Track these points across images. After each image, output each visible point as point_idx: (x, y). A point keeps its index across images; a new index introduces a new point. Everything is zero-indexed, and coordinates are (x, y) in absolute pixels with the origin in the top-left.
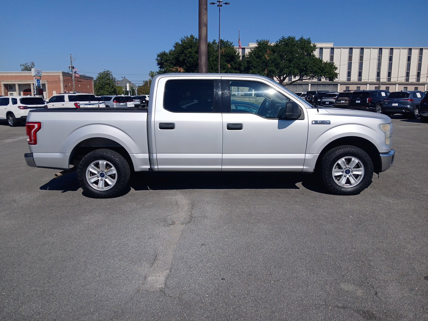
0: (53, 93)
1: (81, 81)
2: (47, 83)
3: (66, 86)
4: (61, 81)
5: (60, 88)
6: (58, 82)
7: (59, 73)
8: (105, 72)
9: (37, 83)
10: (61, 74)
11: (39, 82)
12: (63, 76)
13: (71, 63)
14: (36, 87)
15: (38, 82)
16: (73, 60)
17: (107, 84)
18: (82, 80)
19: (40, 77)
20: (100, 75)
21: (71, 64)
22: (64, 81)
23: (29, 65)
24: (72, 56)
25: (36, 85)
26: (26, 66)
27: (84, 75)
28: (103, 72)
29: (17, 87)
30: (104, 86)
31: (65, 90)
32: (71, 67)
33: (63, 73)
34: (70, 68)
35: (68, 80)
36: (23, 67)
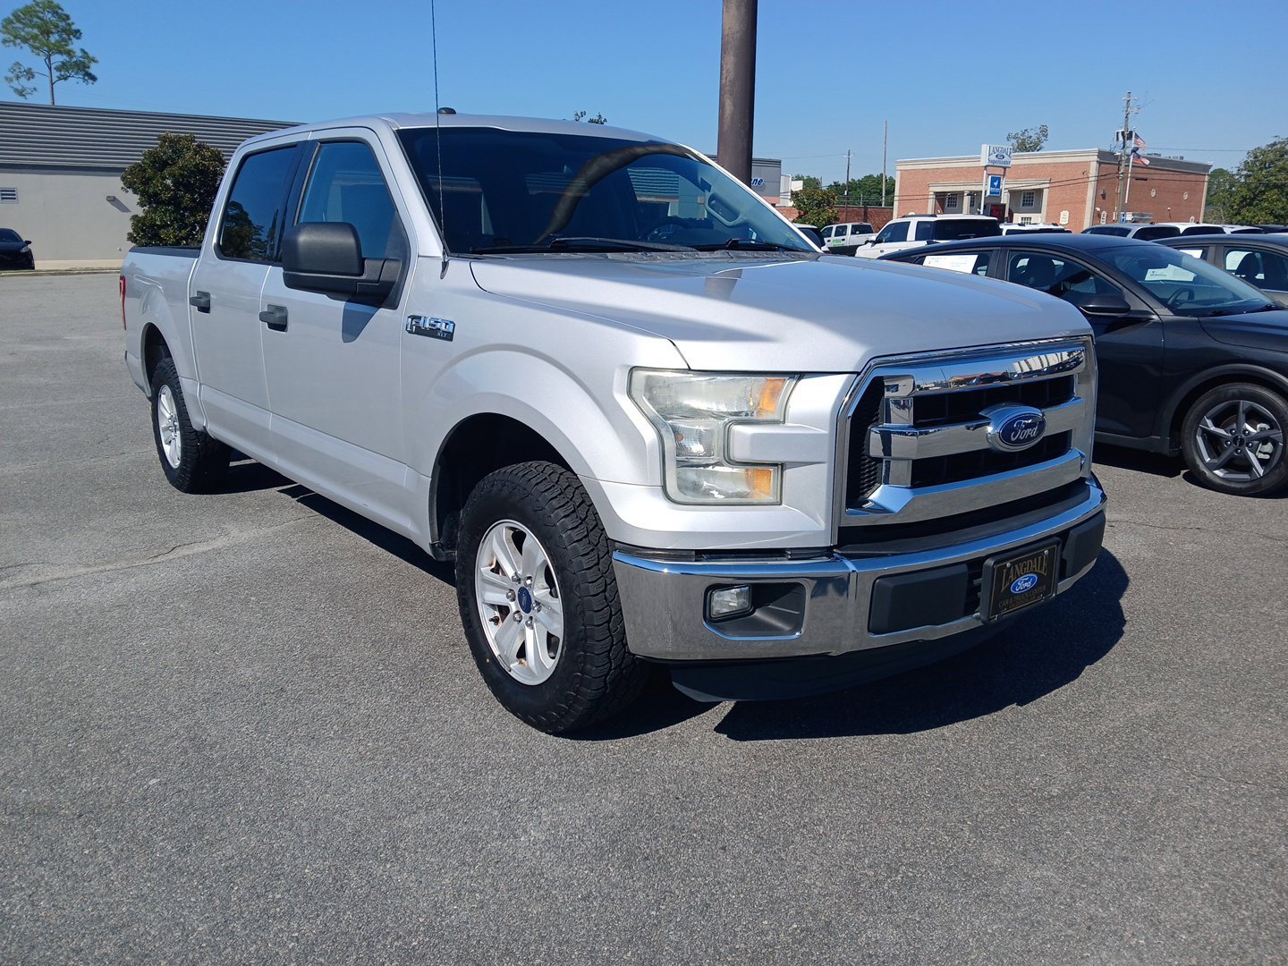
0: (1062, 216)
1: (1146, 180)
2: (1048, 185)
3: (1104, 196)
4: (1090, 179)
5: (1084, 202)
6: (1080, 181)
7: (1087, 154)
8: (1274, 144)
9: (992, 186)
10: (1096, 158)
11: (999, 183)
12: (1100, 163)
13: (1126, 121)
14: (985, 198)
15: (996, 184)
16: (1133, 111)
17: (1275, 186)
18: (1148, 176)
19: (1005, 168)
20: (1256, 157)
21: (1126, 125)
22: (1100, 178)
23: (1034, 135)
24: (1132, 98)
25: (988, 194)
26: (1024, 139)
27: (1178, 159)
28: (1269, 146)
29: (967, 200)
30: (1263, 192)
31: (1098, 209)
32: (1123, 133)
33: (1101, 154)
34: (1118, 139)
35: (1107, 177)
36: (1014, 141)
